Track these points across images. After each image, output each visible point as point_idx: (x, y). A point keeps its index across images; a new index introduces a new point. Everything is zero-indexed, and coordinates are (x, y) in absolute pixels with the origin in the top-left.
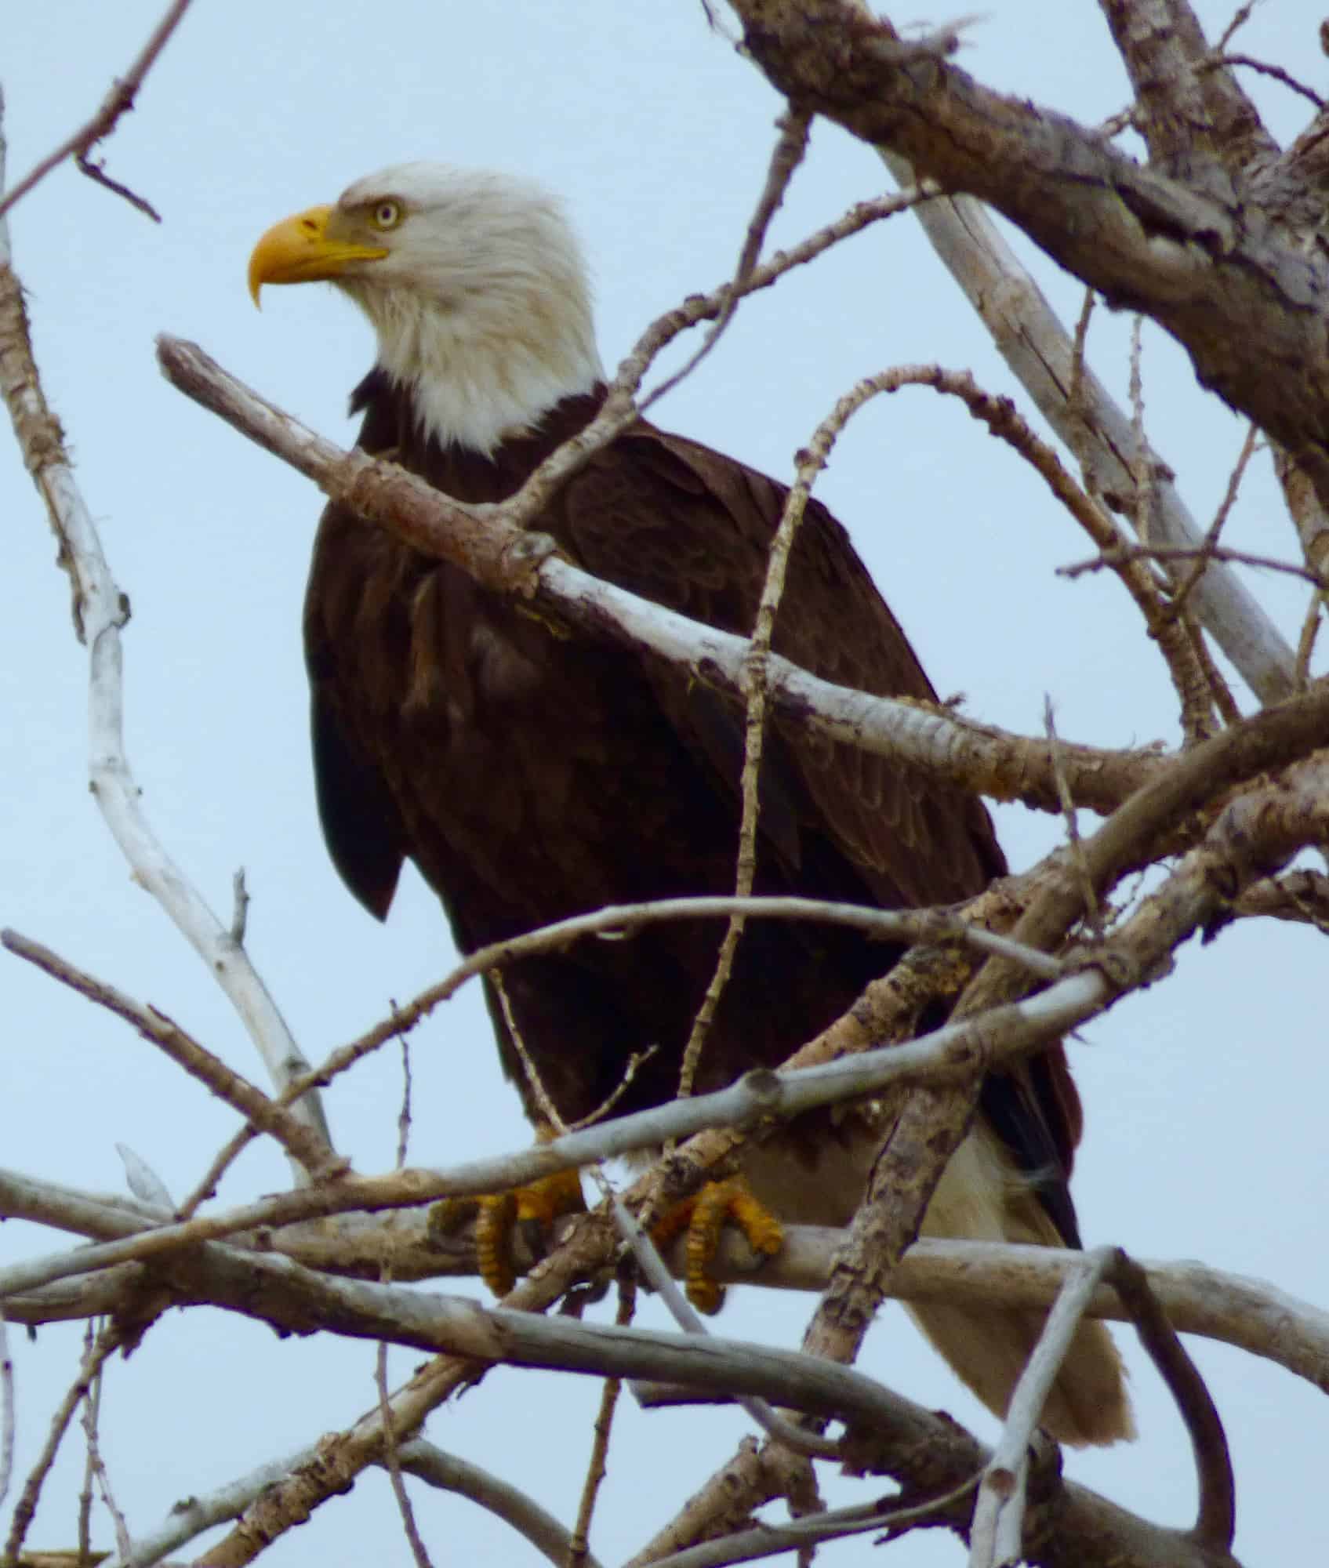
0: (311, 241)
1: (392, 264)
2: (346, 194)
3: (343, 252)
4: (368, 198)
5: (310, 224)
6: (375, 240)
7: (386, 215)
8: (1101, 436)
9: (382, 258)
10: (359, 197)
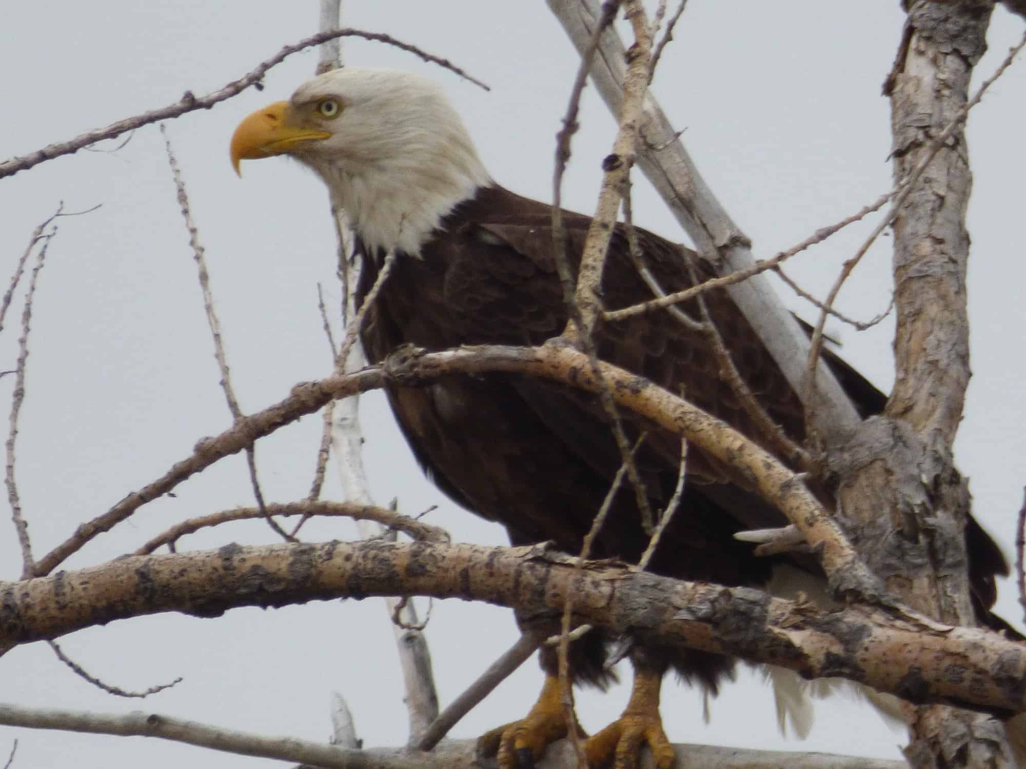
0: (274, 128)
1: (334, 142)
2: (296, 95)
3: (298, 135)
4: (313, 97)
5: (272, 116)
6: (320, 126)
7: (329, 108)
8: (696, 218)
9: (326, 138)
10: (306, 97)
